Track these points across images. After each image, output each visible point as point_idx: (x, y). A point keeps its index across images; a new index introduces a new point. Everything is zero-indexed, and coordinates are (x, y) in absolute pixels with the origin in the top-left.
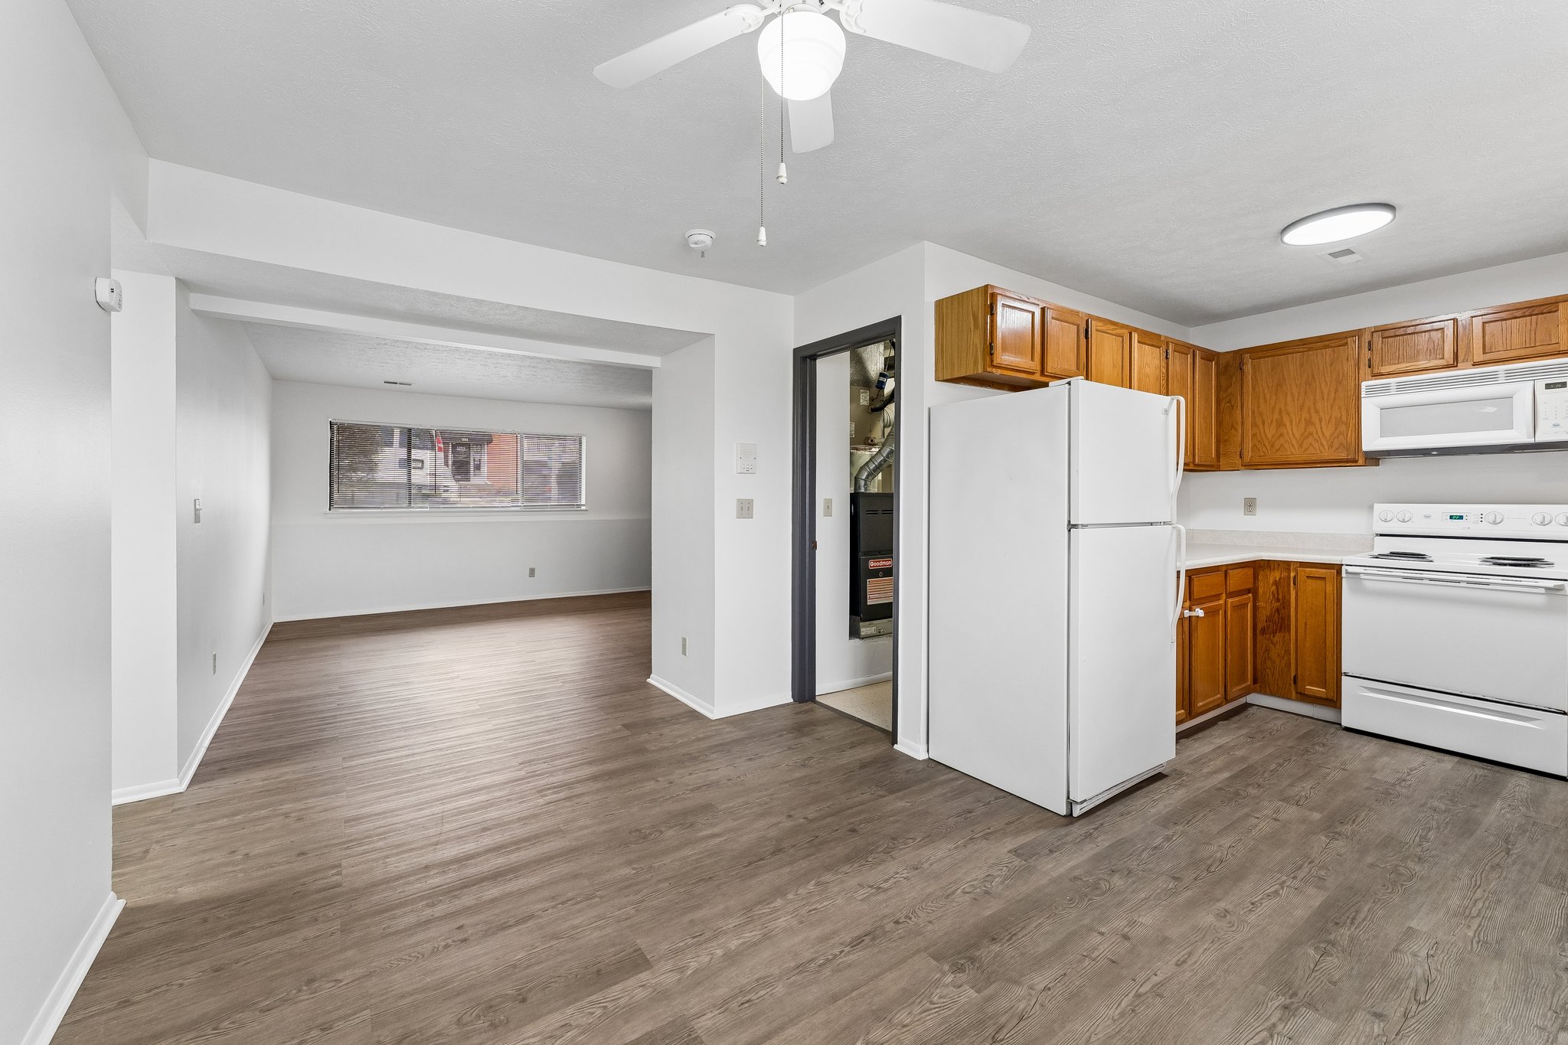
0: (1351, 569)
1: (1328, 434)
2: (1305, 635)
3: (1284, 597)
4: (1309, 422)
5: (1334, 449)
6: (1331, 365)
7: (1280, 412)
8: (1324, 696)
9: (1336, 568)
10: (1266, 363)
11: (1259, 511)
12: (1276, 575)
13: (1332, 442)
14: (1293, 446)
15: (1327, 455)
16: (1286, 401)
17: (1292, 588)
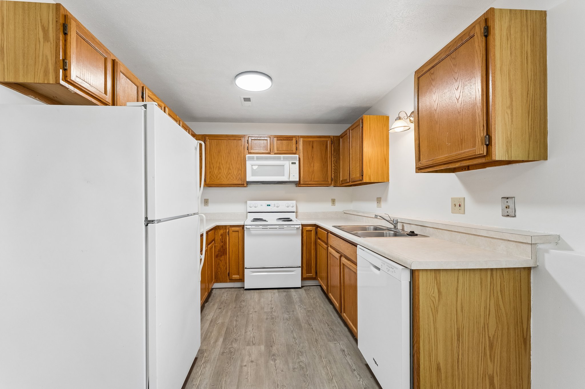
0: (248, 227)
1: (235, 174)
2: (232, 255)
3: (224, 240)
4: (229, 169)
5: (237, 179)
6: (236, 147)
7: (219, 163)
8: (238, 278)
9: (242, 226)
10: (214, 142)
11: (209, 204)
12: (221, 232)
13: (237, 177)
14: (224, 178)
15: (236, 182)
16: (221, 159)
17: (227, 236)
